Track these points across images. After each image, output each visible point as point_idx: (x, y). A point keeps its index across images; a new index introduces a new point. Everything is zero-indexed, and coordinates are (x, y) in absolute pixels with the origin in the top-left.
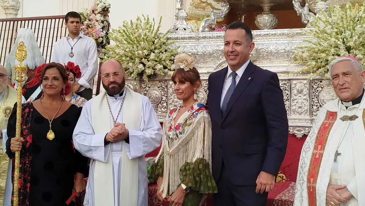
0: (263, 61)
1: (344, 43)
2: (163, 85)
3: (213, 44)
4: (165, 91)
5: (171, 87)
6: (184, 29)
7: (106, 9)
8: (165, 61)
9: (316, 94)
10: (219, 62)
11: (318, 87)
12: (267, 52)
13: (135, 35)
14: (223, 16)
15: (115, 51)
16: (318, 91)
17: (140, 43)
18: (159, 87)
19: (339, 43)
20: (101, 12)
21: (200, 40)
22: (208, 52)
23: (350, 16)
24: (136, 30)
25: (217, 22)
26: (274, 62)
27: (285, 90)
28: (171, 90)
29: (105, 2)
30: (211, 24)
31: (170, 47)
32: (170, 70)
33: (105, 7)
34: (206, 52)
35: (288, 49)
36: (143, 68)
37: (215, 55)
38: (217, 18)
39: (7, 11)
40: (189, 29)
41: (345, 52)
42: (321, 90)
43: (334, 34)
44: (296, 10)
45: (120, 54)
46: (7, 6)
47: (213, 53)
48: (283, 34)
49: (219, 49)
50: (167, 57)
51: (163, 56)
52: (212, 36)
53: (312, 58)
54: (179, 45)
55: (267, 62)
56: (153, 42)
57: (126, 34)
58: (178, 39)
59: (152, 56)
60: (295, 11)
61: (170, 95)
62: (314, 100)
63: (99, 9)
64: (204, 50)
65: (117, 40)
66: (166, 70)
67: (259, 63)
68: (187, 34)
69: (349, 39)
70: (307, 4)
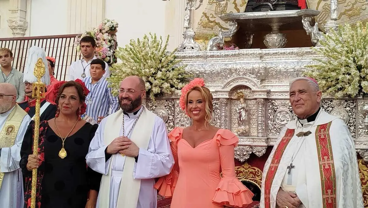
0: (272, 80)
1: (354, 61)
2: (170, 104)
3: (221, 63)
4: (172, 110)
5: (178, 106)
6: (191, 48)
7: (113, 28)
8: (172, 79)
10: (227, 81)
11: (328, 107)
12: (276, 71)
13: (142, 53)
14: (231, 35)
15: (122, 69)
17: (147, 61)
18: (166, 106)
19: (350, 61)
20: (108, 31)
21: (207, 59)
22: (216, 70)
23: (361, 35)
24: (143, 49)
25: (225, 42)
26: (283, 82)
28: (178, 109)
29: (112, 22)
30: (219, 43)
31: (177, 66)
32: (177, 89)
33: (113, 26)
34: (213, 71)
35: (297, 67)
36: (150, 87)
37: (224, 74)
38: (225, 37)
39: (15, 31)
40: (197, 47)
41: (356, 71)
42: (332, 110)
43: (344, 52)
44: (306, 29)
45: (127, 72)
46: (15, 26)
47: (221, 72)
48: (292, 53)
49: (227, 68)
50: (174, 75)
51: (171, 74)
52: (220, 55)
53: (322, 77)
54: (187, 64)
55: (276, 81)
56: (161, 61)
57: (133, 52)
58: (185, 57)
59: (159, 74)
60: (305, 31)
61: (177, 115)
63: (107, 29)
64: (212, 69)
65: (124, 58)
66: (173, 89)
67: (268, 82)
68: (194, 53)
69: (360, 58)
70: (316, 24)
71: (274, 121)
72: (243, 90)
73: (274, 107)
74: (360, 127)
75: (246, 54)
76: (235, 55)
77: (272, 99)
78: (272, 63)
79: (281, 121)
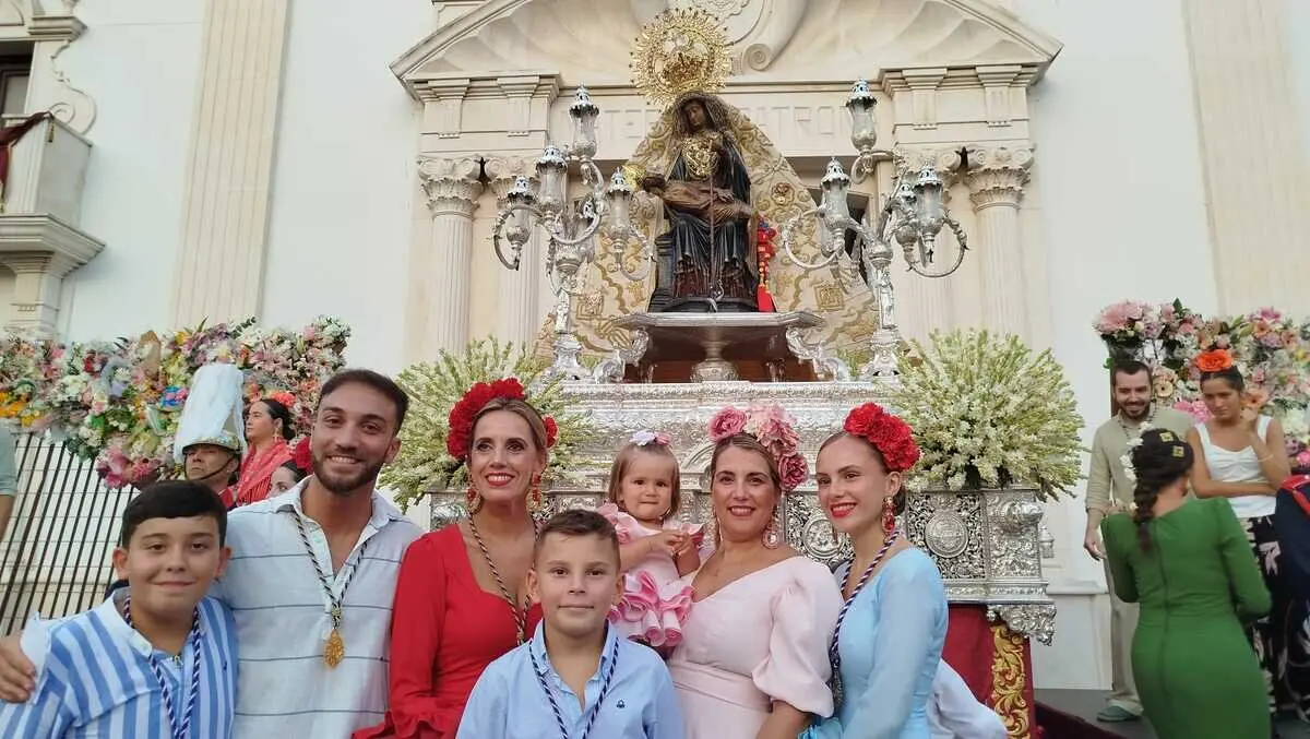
3: (659, 410)
6: (574, 378)
7: (341, 339)
9: (920, 524)
11: (922, 510)
14: (638, 358)
16: (922, 518)
21: (625, 401)
29: (338, 324)
30: (616, 375)
33: (340, 334)
38: (626, 362)
40: (589, 376)
42: (931, 517)
43: (956, 390)
44: (796, 352)
48: (820, 392)
60: (793, 356)
62: (915, 539)
63: (328, 339)
66: (558, 469)
68: (583, 387)
71: (802, 545)
73: (803, 511)
74: (996, 553)
75: (720, 392)
76: (691, 393)
77: (798, 494)
79: (821, 544)
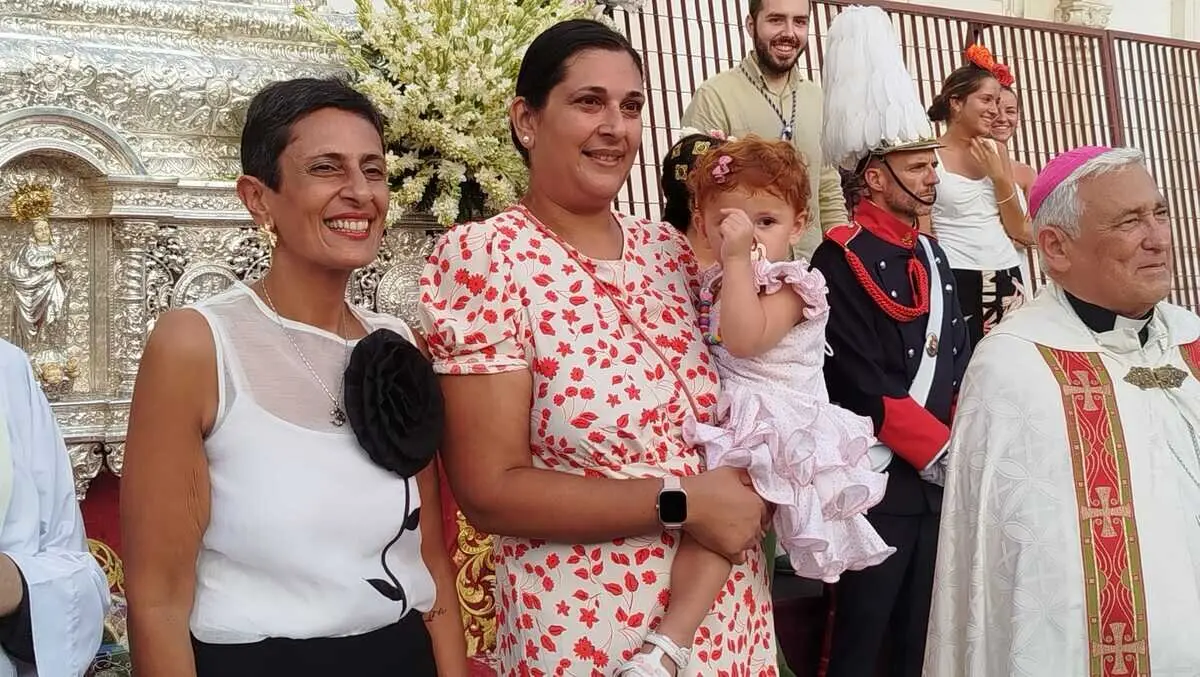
9: (369, 281)
27: (256, 267)
35: (216, 87)
72: (32, 177)
73: (174, 257)
78: (110, 56)
